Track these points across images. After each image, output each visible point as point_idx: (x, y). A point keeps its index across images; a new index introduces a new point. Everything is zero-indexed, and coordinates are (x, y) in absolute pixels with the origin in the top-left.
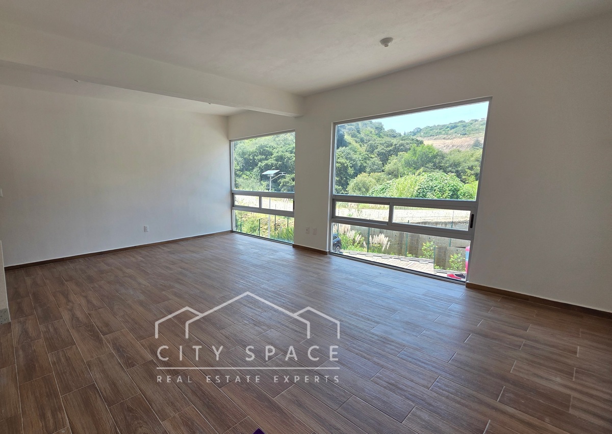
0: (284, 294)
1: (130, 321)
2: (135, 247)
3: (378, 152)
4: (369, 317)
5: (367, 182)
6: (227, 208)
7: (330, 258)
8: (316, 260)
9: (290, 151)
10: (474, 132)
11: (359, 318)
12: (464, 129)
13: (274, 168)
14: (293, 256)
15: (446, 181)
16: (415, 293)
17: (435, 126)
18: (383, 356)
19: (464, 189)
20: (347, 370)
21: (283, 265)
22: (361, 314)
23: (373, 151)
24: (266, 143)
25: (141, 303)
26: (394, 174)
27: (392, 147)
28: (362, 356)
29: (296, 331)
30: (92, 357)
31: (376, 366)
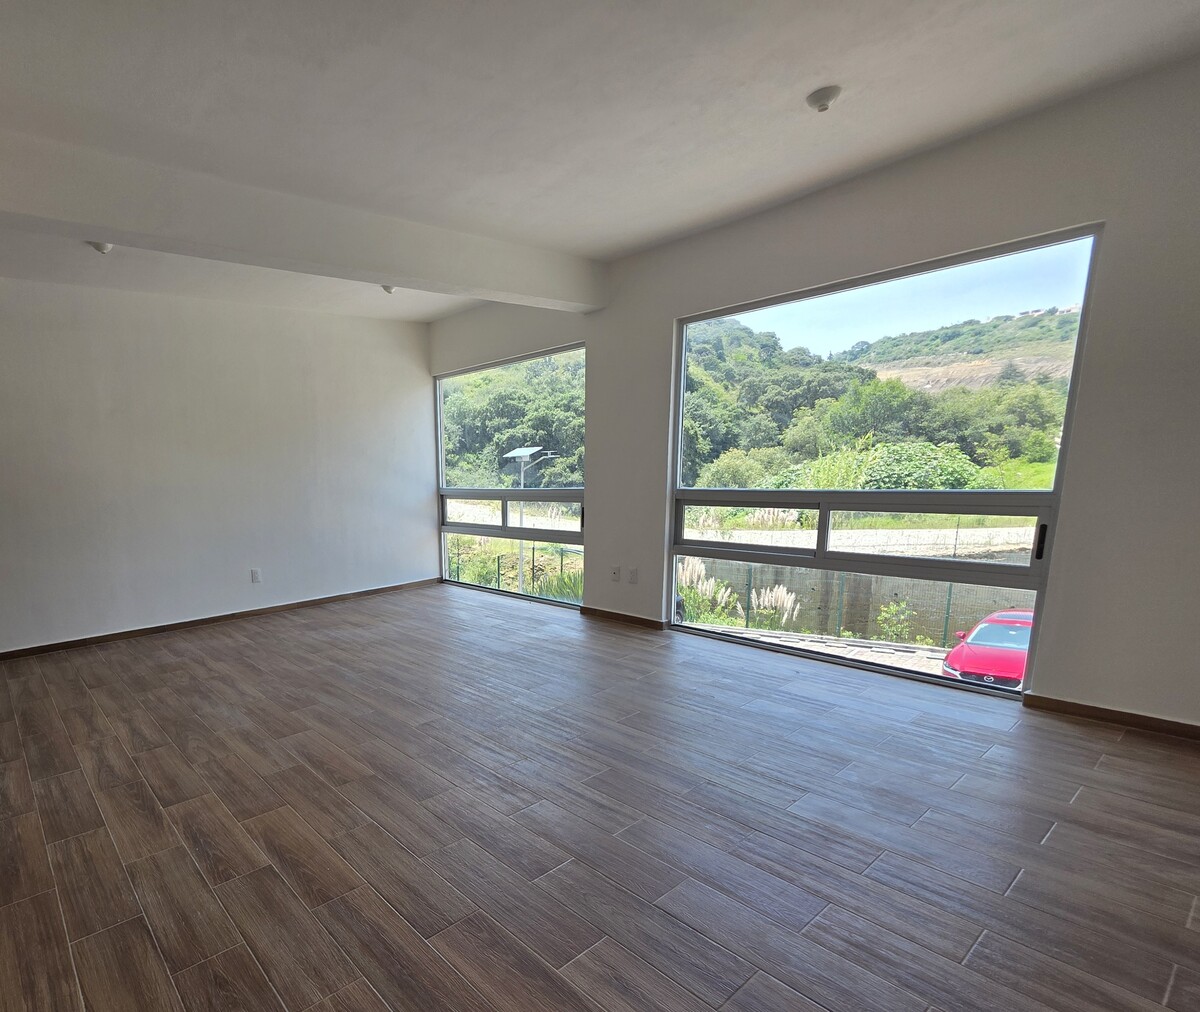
0: (568, 720)
1: (221, 774)
2: (233, 616)
3: (768, 400)
4: (780, 775)
5: (742, 469)
6: (428, 530)
7: (670, 637)
8: (637, 641)
9: (565, 405)
10: (1001, 346)
11: (756, 778)
12: (976, 341)
13: (529, 443)
14: (583, 635)
15: (935, 463)
16: (892, 720)
17: (904, 335)
18: (827, 873)
19: (980, 480)
20: (738, 905)
21: (561, 654)
22: (759, 768)
23: (756, 399)
24: (511, 390)
25: (246, 737)
26: (807, 450)
27: (802, 388)
28: (772, 871)
29: (602, 806)
30: (139, 855)
31: (811, 897)
